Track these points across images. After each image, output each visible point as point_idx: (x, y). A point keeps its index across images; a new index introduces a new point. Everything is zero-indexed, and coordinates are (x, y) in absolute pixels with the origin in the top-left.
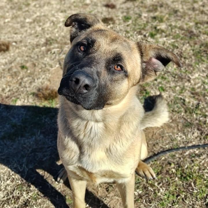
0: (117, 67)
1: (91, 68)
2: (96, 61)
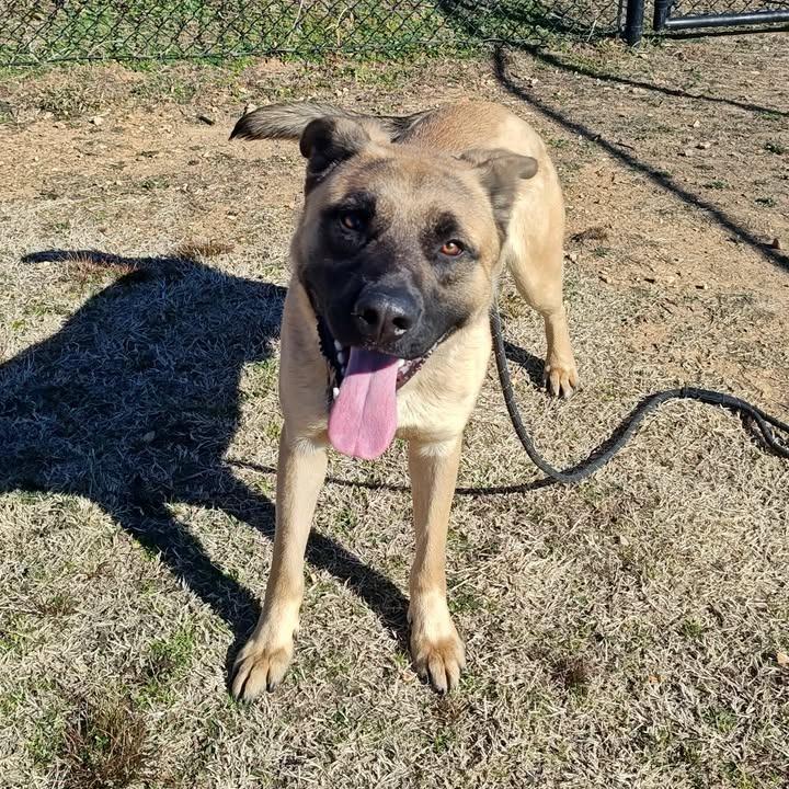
0: (448, 246)
1: (398, 271)
2: (399, 248)
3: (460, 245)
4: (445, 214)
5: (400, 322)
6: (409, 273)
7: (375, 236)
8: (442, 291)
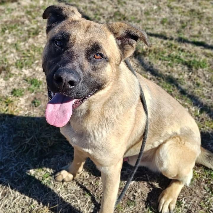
0: (97, 56)
1: (73, 62)
2: (76, 54)
3: (101, 55)
4: (96, 43)
5: (72, 83)
6: (78, 64)
7: (67, 49)
8: (92, 73)
